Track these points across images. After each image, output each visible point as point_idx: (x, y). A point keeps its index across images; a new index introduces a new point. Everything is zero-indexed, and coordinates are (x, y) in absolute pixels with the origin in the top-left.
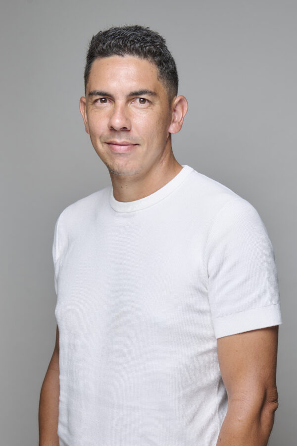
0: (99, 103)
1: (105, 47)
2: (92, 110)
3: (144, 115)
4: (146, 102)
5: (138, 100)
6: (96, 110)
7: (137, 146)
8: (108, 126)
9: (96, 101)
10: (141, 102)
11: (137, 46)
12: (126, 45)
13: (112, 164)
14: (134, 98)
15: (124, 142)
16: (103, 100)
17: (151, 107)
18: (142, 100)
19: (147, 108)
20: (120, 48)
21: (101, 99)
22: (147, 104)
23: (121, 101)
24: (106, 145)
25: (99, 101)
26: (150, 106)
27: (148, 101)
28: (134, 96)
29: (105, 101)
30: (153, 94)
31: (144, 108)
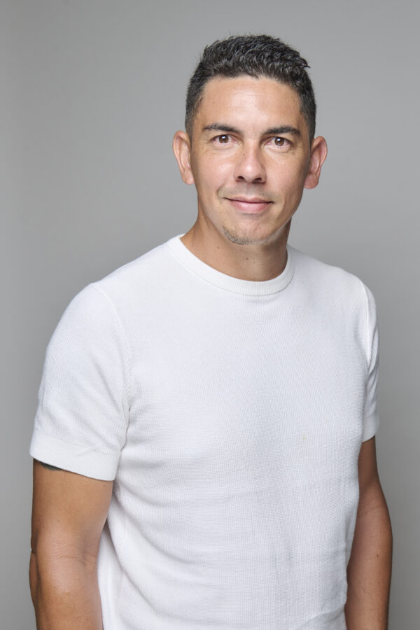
0: (217, 143)
1: (231, 64)
2: (207, 151)
3: (283, 162)
4: (285, 143)
5: (273, 141)
6: (214, 151)
7: (271, 204)
8: (234, 176)
9: (214, 139)
10: (277, 143)
11: (277, 64)
12: (262, 63)
13: (233, 228)
14: (268, 138)
15: (256, 199)
16: (224, 138)
17: (291, 151)
18: (279, 140)
19: (287, 152)
20: (255, 66)
21: (221, 136)
22: (285, 146)
23: (252, 142)
24: (226, 203)
25: (218, 140)
26: (290, 149)
27: (289, 142)
28: (272, 135)
29: (226, 140)
30: (296, 132)
31: (284, 153)
